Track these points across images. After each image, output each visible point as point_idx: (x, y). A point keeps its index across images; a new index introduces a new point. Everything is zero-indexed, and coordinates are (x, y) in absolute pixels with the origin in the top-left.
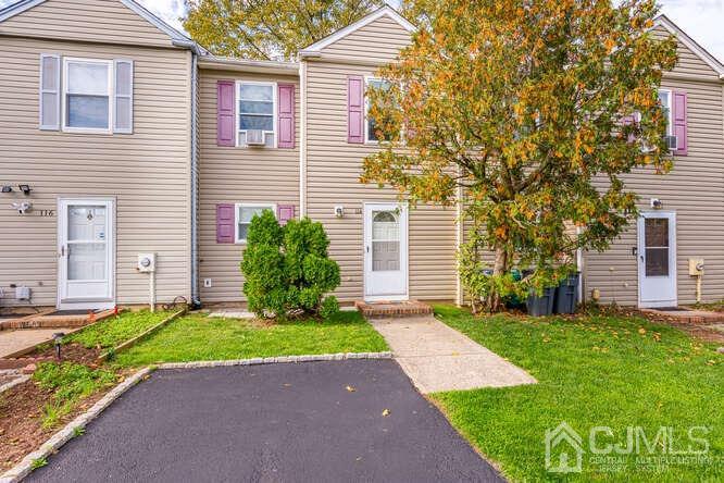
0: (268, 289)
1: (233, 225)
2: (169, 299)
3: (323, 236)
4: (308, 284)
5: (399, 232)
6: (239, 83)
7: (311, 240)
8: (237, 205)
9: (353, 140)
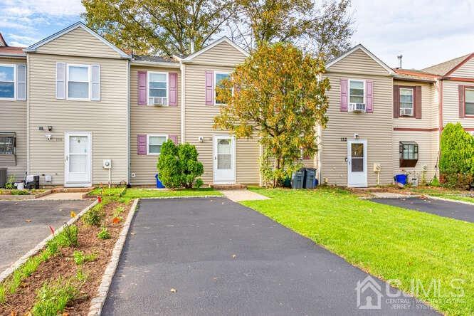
0: (172, 175)
1: (146, 146)
2: (118, 182)
3: (195, 151)
4: (190, 173)
5: (231, 149)
6: (149, 72)
7: (190, 153)
8: (148, 136)
9: (208, 103)
